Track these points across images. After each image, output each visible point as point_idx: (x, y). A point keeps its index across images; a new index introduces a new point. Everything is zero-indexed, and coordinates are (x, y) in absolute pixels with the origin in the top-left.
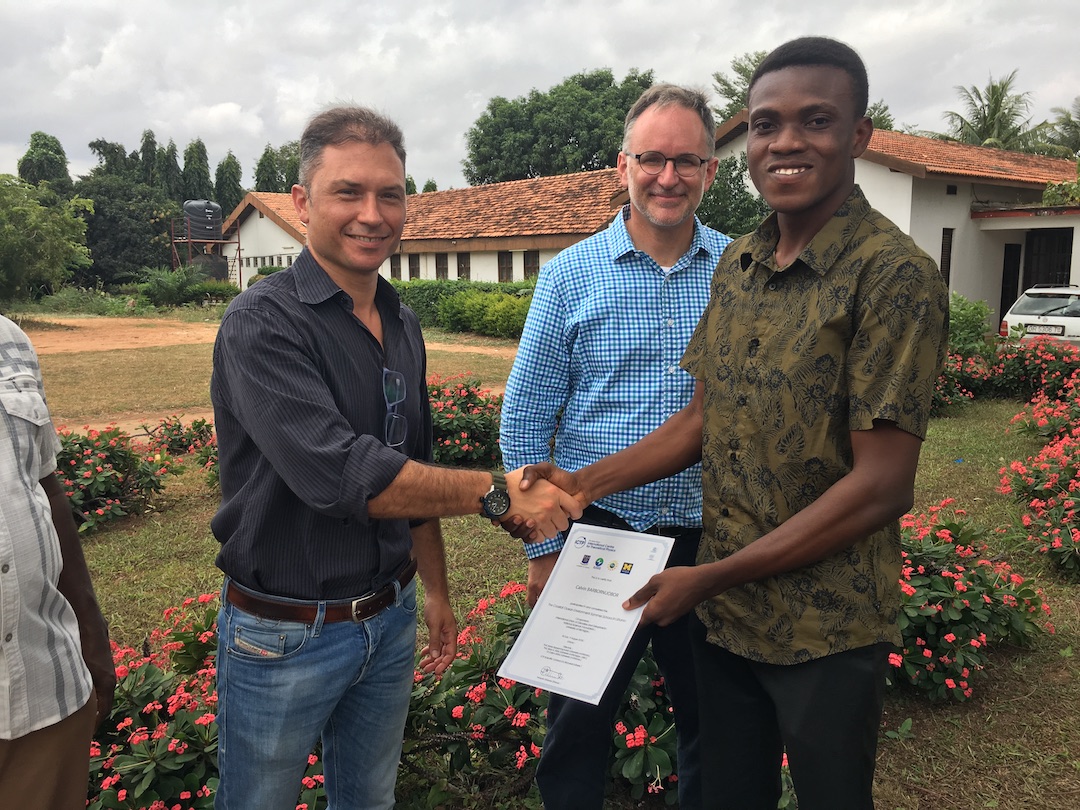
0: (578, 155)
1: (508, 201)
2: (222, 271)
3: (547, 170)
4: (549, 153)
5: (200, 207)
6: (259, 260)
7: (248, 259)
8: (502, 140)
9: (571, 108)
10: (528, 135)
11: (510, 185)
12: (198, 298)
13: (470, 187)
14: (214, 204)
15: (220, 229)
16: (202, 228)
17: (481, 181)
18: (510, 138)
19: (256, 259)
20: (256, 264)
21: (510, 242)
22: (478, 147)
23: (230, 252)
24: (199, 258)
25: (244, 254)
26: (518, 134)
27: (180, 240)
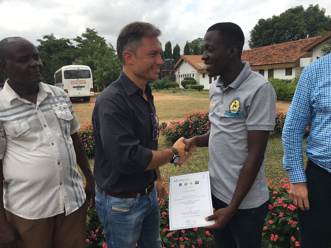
0: (290, 36)
1: (263, 53)
2: (174, 79)
3: (278, 41)
4: (279, 36)
5: (169, 61)
6: (184, 75)
8: (263, 33)
9: (287, 20)
10: (271, 30)
11: (264, 48)
12: (167, 87)
13: (251, 49)
14: (172, 60)
15: (174, 67)
16: (169, 67)
17: (254, 47)
18: (265, 32)
20: (184, 76)
21: (263, 66)
22: (254, 36)
23: (177, 73)
24: (168, 76)
25: (180, 74)
26: (268, 31)
27: (163, 70)
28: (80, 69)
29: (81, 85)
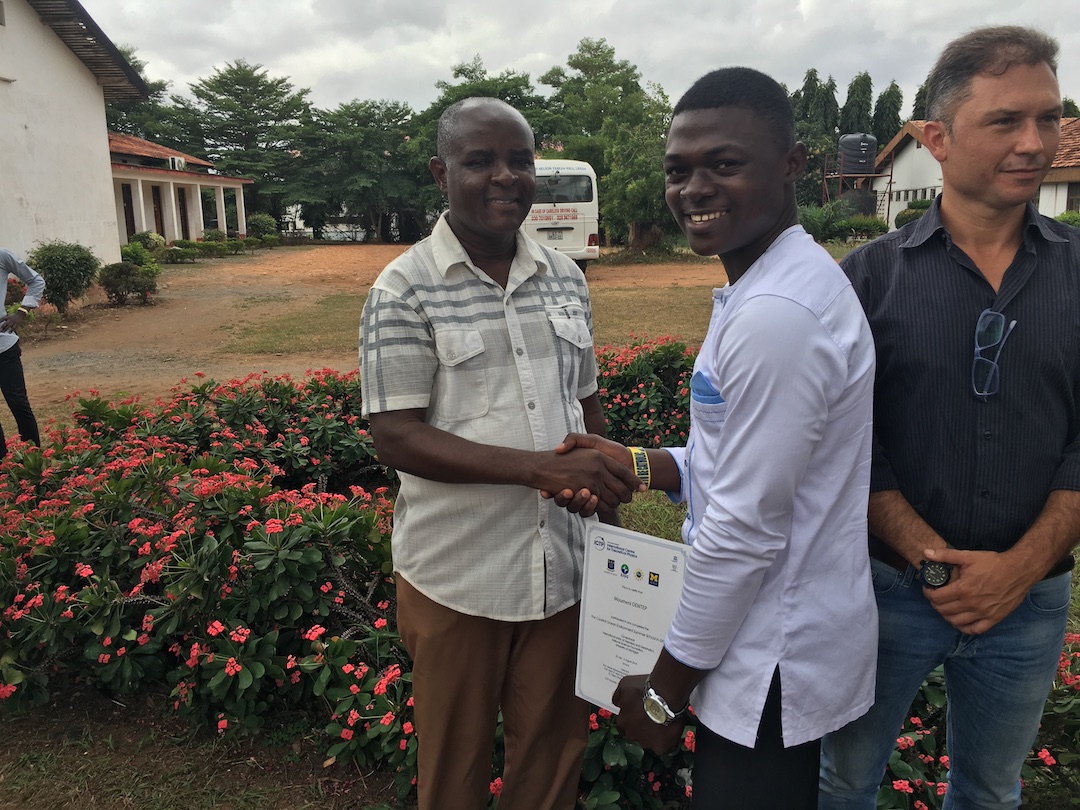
2: (869, 204)
5: (855, 141)
6: (911, 193)
7: (899, 193)
12: (843, 234)
14: (869, 136)
15: (871, 163)
16: (855, 163)
19: (907, 192)
20: (907, 197)
23: (881, 186)
24: (849, 193)
25: (895, 188)
27: (832, 175)
28: (562, 172)
29: (562, 224)
